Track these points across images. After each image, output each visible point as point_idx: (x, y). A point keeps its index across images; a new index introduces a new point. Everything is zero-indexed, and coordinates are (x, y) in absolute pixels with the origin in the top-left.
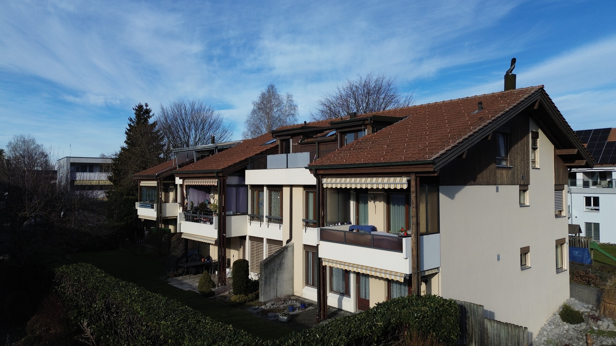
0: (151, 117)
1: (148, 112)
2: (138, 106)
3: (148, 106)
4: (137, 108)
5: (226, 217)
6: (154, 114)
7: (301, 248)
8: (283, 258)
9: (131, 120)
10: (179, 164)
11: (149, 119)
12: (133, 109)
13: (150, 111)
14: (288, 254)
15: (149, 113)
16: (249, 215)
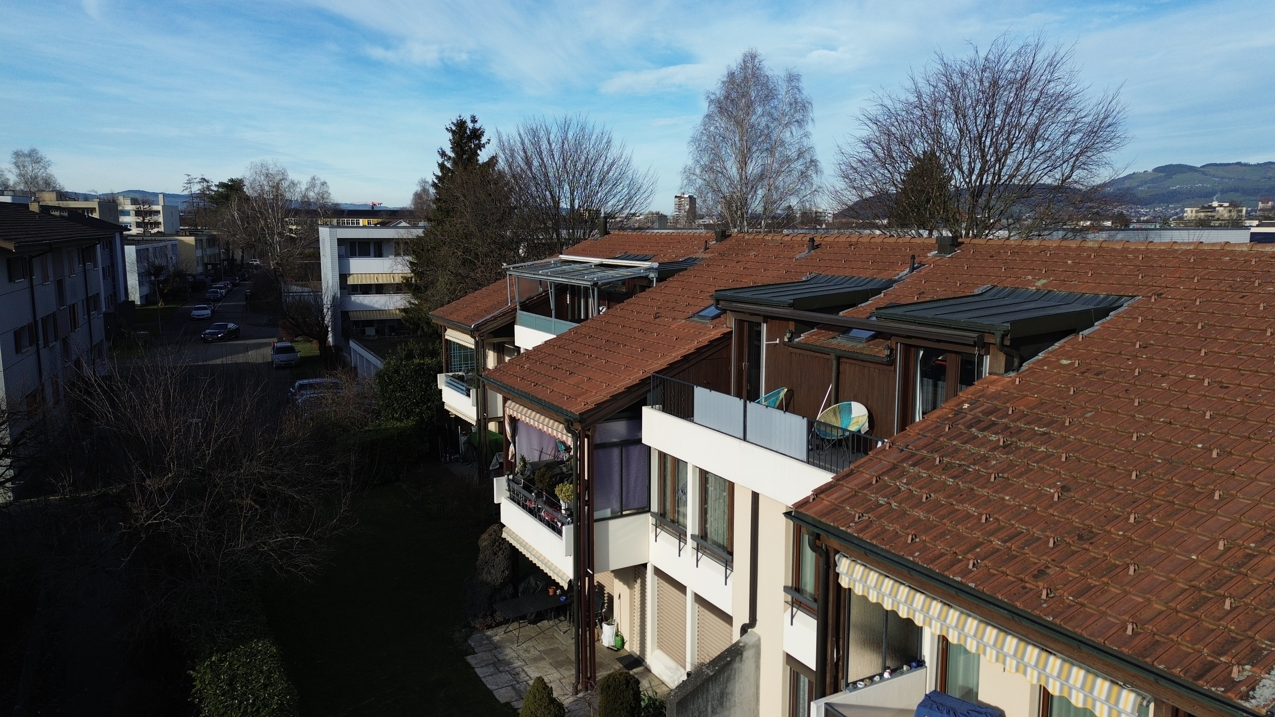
0: (484, 146)
1: (477, 134)
2: (455, 122)
3: (476, 121)
4: (454, 128)
5: (595, 524)
6: (489, 140)
7: (780, 661)
8: (728, 680)
9: (443, 154)
10: (522, 300)
11: (481, 150)
12: (447, 129)
13: (482, 134)
14: (745, 666)
15: (481, 138)
16: (653, 515)
